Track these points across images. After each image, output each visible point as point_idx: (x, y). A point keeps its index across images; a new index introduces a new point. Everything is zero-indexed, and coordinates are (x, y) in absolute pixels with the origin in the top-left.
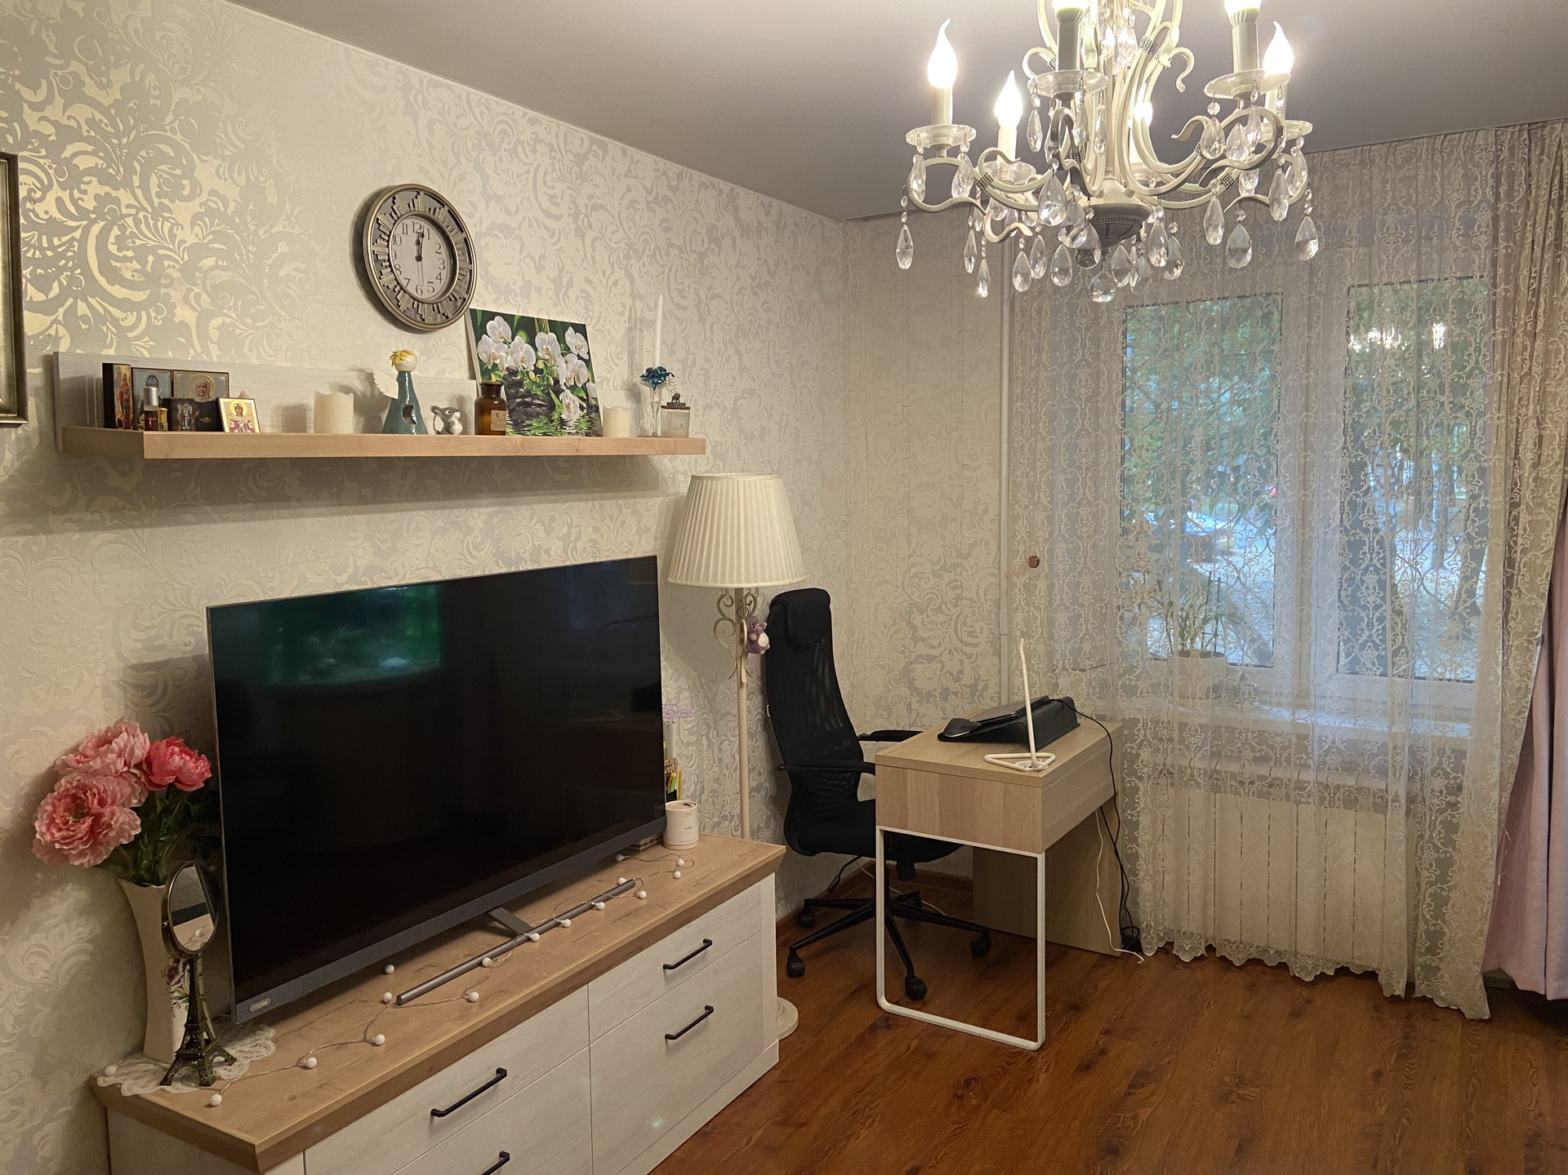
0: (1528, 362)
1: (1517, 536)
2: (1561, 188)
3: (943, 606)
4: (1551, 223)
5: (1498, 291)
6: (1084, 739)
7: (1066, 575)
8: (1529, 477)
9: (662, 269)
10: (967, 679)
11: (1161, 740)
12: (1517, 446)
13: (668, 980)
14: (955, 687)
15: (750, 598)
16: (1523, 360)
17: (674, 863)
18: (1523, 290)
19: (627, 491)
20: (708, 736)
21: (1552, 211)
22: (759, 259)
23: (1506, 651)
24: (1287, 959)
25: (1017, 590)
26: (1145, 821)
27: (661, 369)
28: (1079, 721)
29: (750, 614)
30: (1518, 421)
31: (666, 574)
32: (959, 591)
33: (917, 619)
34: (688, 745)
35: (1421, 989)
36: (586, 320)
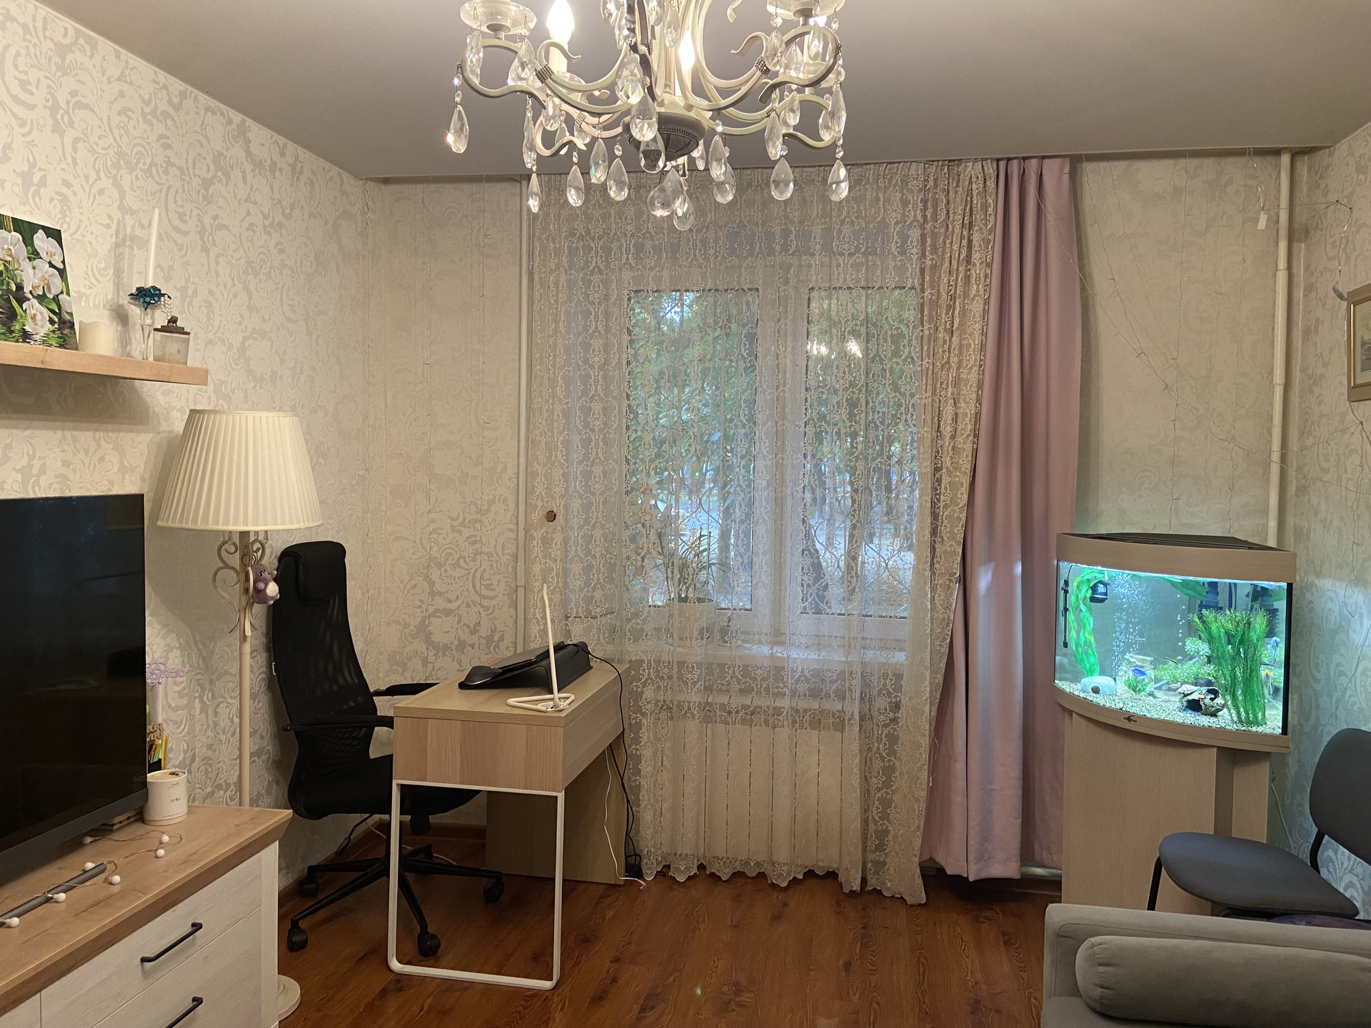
0: (947, 354)
1: (939, 494)
2: (971, 215)
3: (462, 560)
4: (965, 242)
5: (926, 295)
6: (596, 681)
7: (581, 527)
8: (948, 447)
9: (160, 187)
10: (484, 631)
11: (662, 678)
12: (939, 421)
13: (146, 974)
14: (473, 639)
15: (257, 545)
16: (944, 352)
17: (157, 840)
18: (944, 295)
19: (108, 423)
20: (202, 701)
21: (965, 233)
22: (273, 199)
23: (933, 590)
24: (767, 869)
25: (535, 543)
26: (647, 754)
27: (154, 288)
28: (591, 664)
29: (258, 562)
30: (940, 401)
31: (156, 516)
32: (478, 546)
33: (435, 574)
34: (176, 709)
35: (873, 883)
36: (61, 226)
